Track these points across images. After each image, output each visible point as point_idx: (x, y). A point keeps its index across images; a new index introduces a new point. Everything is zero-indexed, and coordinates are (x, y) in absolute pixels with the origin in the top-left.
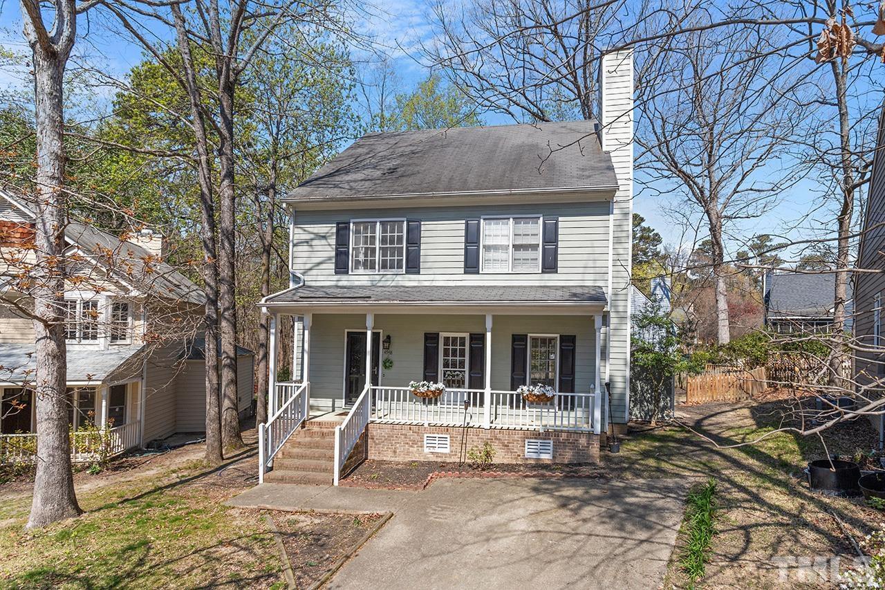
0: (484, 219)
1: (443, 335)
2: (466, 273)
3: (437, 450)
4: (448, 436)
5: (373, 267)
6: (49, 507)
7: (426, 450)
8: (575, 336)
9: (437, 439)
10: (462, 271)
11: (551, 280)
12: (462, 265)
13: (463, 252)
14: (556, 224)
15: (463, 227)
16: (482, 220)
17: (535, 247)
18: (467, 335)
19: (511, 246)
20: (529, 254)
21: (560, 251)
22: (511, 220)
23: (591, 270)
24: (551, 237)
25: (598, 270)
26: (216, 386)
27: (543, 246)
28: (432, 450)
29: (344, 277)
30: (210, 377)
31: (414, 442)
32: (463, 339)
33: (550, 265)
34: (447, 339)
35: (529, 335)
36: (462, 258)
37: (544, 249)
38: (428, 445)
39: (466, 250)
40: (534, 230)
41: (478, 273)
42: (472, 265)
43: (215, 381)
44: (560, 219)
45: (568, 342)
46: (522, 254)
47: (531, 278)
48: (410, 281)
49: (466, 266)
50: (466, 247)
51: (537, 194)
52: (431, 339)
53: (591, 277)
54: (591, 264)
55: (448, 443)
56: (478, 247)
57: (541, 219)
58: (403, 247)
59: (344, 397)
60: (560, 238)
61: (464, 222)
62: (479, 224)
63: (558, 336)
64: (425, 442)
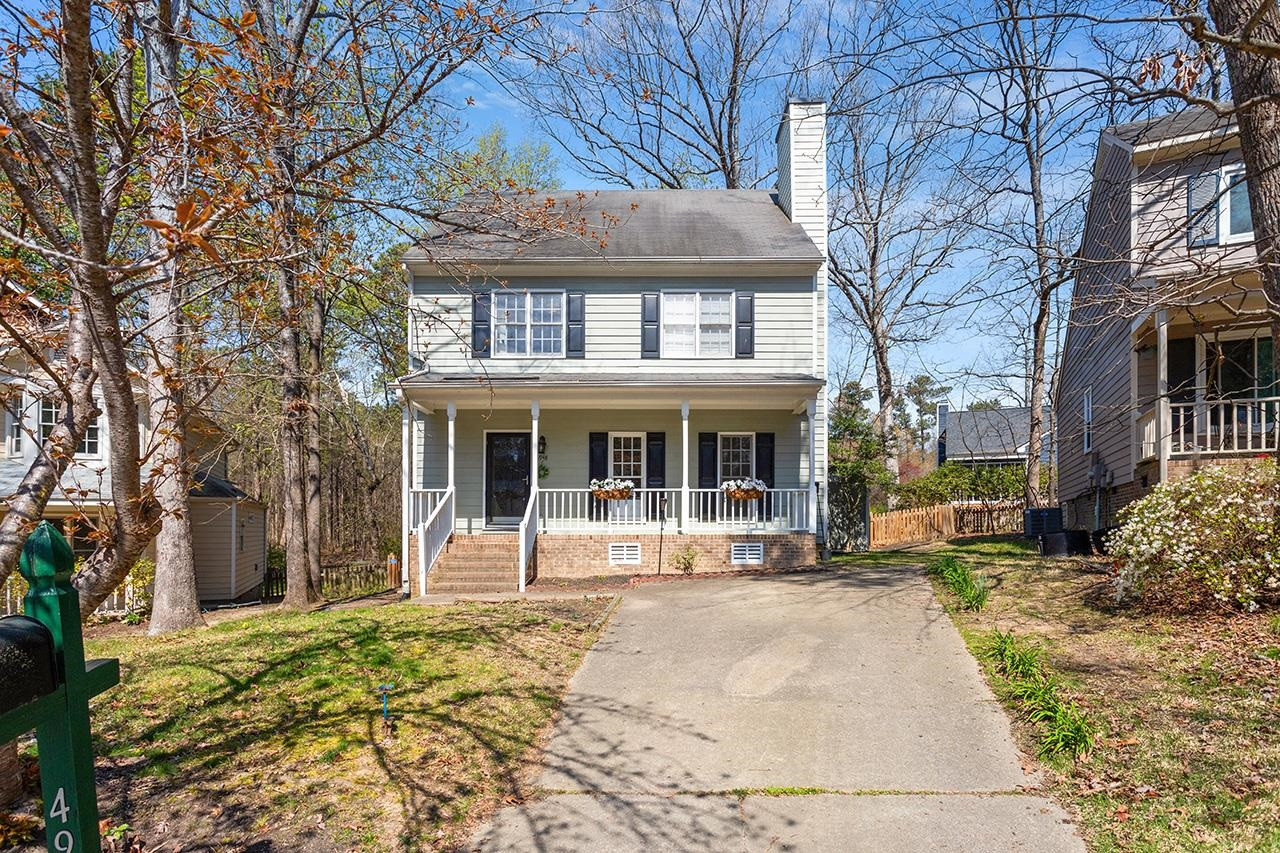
0: (665, 293)
1: (612, 435)
2: (643, 358)
3: (625, 562)
4: (639, 545)
5: (522, 349)
6: (178, 610)
7: (612, 563)
8: (773, 434)
9: (625, 548)
10: (639, 355)
11: (746, 367)
12: (639, 348)
13: (639, 332)
14: (752, 301)
15: (639, 302)
16: (662, 294)
17: (726, 328)
18: (643, 435)
19: (698, 327)
20: (720, 336)
21: (756, 333)
22: (698, 294)
23: (792, 356)
24: (746, 317)
25: (798, 356)
26: (300, 507)
27: (737, 327)
28: (619, 562)
29: (485, 362)
30: (293, 495)
31: (597, 554)
32: (637, 440)
33: (745, 349)
34: (617, 441)
35: (719, 434)
36: (639, 340)
37: (737, 331)
38: (614, 557)
39: (643, 330)
40: (725, 308)
41: (658, 358)
42: (650, 348)
43: (298, 501)
44: (756, 295)
45: (766, 441)
46: (711, 337)
47: (722, 363)
48: (573, 367)
49: (644, 350)
50: (643, 326)
51: (731, 263)
52: (598, 440)
53: (791, 363)
54: (790, 348)
55: (639, 552)
56: (658, 326)
57: (734, 294)
58: (561, 326)
59: (484, 515)
60: (756, 317)
61: (640, 296)
62: (658, 299)
63: (754, 434)
64: (611, 552)
